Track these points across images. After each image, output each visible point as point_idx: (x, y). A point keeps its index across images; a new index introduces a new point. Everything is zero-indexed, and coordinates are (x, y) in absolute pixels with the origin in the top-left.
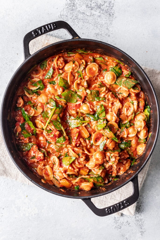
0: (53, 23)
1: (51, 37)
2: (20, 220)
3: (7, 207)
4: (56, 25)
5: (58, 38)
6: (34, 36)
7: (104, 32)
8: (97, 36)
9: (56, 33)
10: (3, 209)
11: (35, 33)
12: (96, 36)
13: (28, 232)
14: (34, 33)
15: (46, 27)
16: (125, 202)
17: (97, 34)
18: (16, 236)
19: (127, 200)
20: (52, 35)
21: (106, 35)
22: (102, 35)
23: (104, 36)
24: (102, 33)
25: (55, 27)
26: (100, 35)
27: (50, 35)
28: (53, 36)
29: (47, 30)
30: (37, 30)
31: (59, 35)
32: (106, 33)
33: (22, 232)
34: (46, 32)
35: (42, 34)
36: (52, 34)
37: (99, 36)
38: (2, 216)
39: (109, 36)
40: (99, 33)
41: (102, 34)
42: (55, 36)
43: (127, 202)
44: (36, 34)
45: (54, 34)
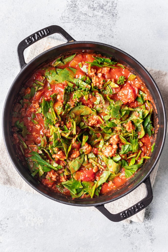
0: (46, 29)
1: (52, 39)
2: (26, 231)
3: (12, 217)
4: (49, 31)
5: (60, 40)
6: (28, 44)
7: (108, 34)
8: (100, 37)
10: (8, 219)
11: (29, 40)
12: (99, 38)
13: (34, 242)
14: (27, 40)
15: (39, 33)
16: (139, 204)
17: (100, 35)
18: (21, 247)
19: (141, 203)
21: (110, 36)
22: (105, 37)
23: (107, 38)
24: (105, 34)
25: (48, 32)
26: (104, 36)
28: (54, 39)
29: (40, 37)
30: (30, 37)
31: (61, 38)
32: (109, 35)
33: (28, 243)
34: (39, 38)
35: (36, 41)
36: (53, 37)
37: (102, 37)
38: (7, 227)
39: (113, 37)
40: (102, 34)
41: (105, 36)
42: (57, 39)
43: (141, 205)
44: (29, 42)
45: (56, 37)
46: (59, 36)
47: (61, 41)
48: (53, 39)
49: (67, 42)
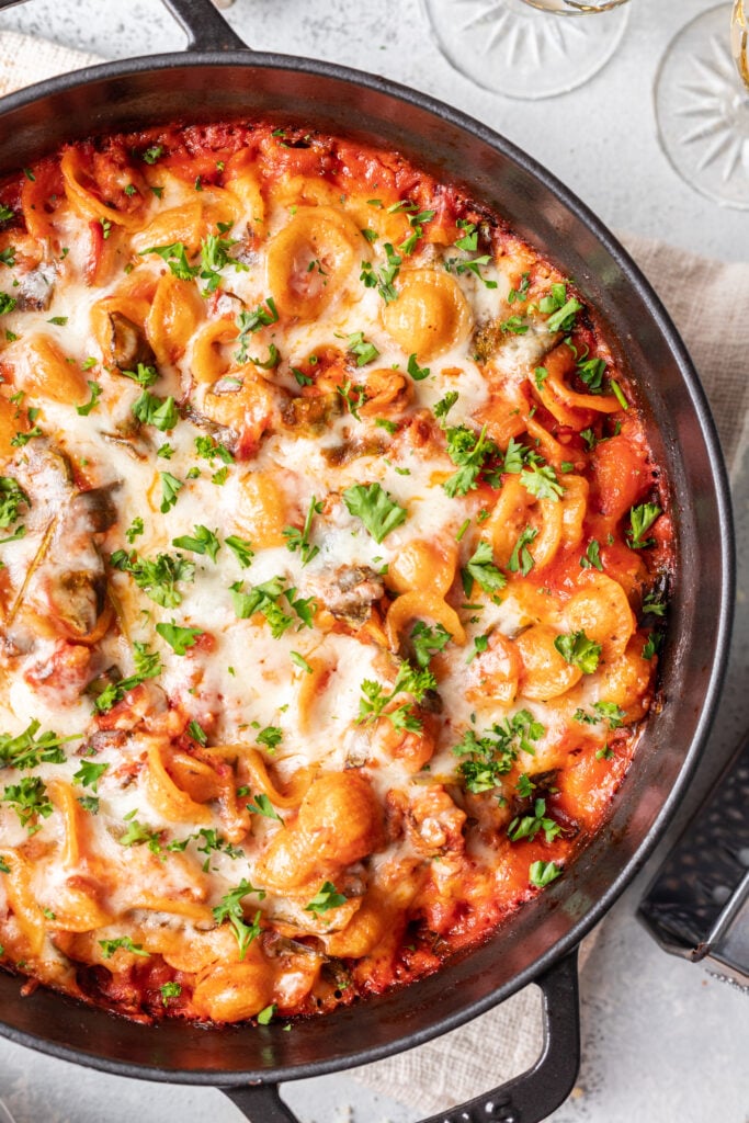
1: (24, 40)
5: (73, 48)
7: (363, 15)
8: (315, 35)
9: (59, 18)
12: (311, 39)
16: (489, 1107)
17: (316, 23)
19: (503, 1101)
20: (33, 33)
21: (374, 29)
22: (346, 33)
23: (360, 40)
24: (346, 17)
26: (338, 30)
27: (23, 32)
28: (38, 39)
31: (79, 32)
32: (370, 21)
36: (35, 25)
37: (328, 36)
39: (394, 35)
40: (329, 17)
41: (346, 28)
42: (56, 40)
43: (502, 1112)
45: (50, 25)
46: (67, 20)
47: (82, 50)
48: (28, 38)
49: (192, 49)
